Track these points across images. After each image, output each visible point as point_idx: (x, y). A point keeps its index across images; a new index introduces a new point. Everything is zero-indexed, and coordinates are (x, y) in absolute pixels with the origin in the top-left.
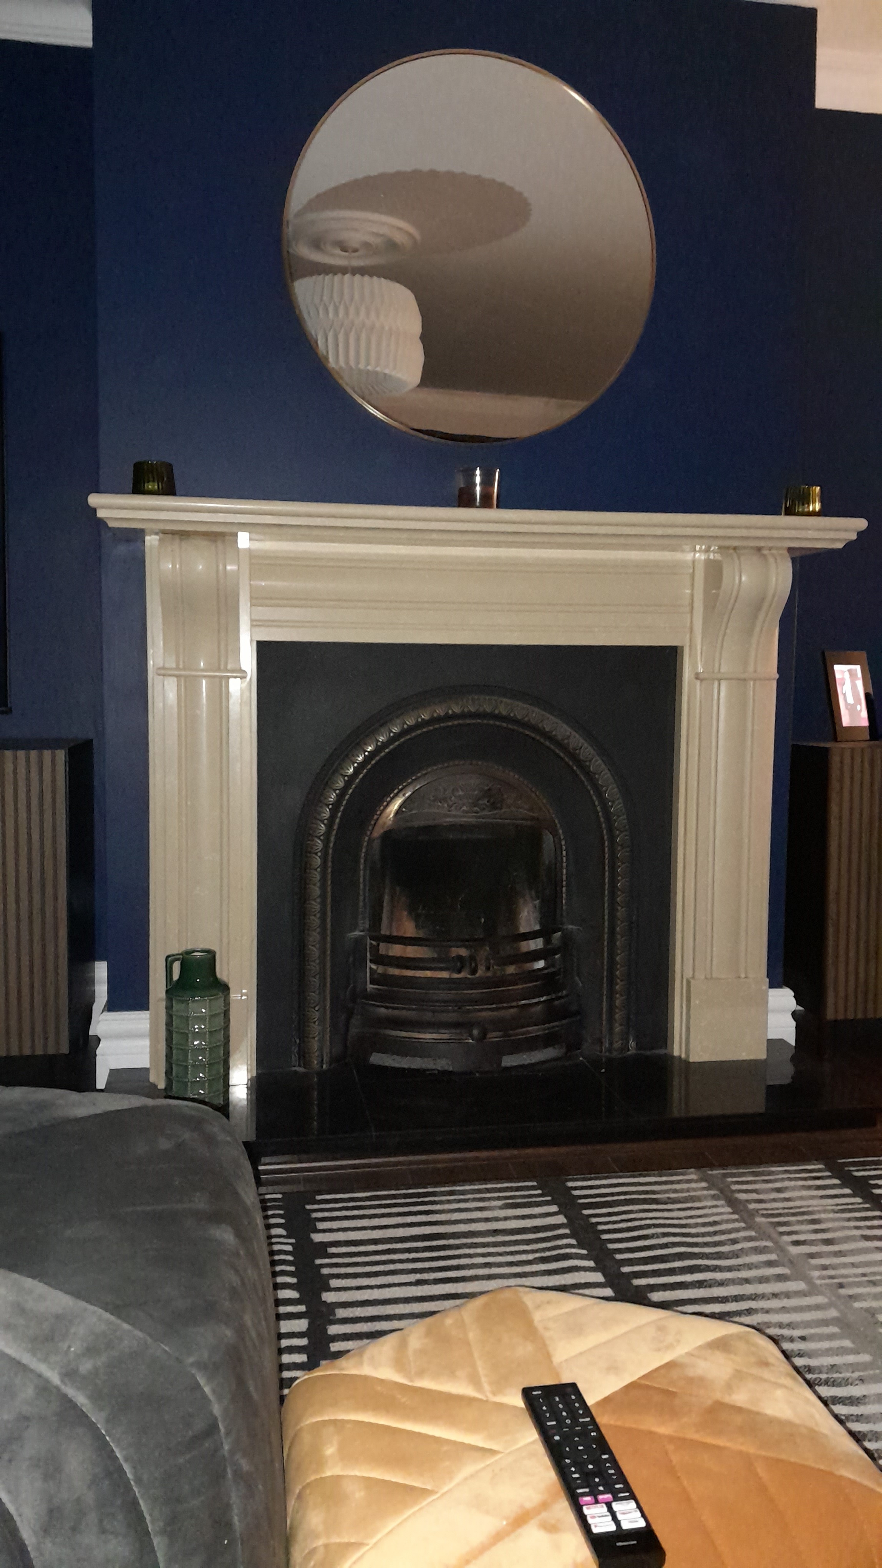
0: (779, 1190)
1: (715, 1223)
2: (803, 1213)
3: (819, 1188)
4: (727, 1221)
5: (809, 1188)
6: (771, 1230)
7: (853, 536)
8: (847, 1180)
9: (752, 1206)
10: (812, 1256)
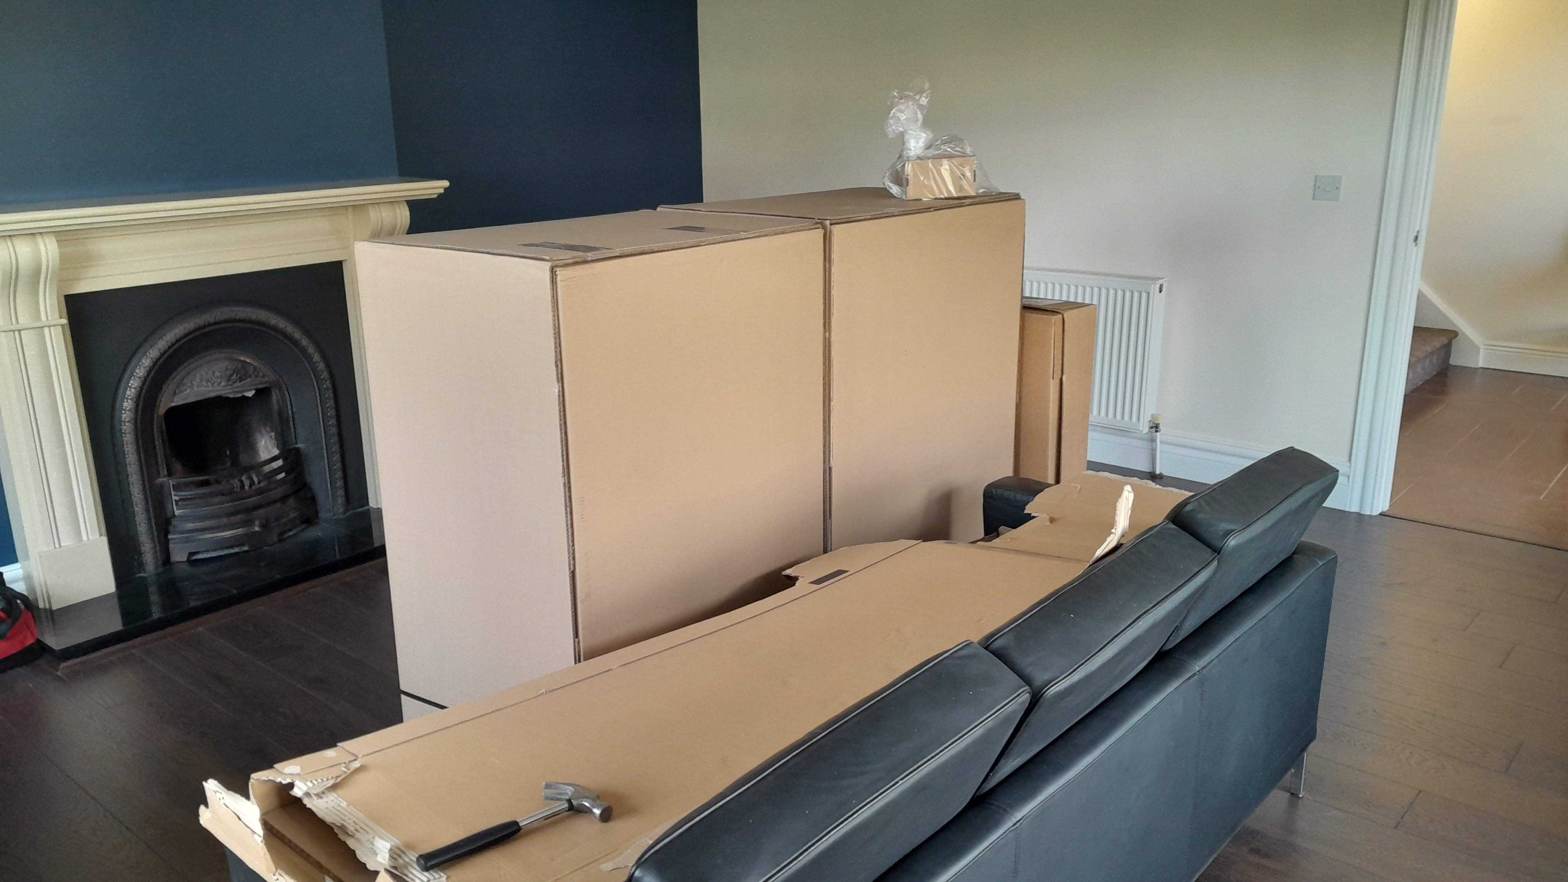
7: (442, 191)
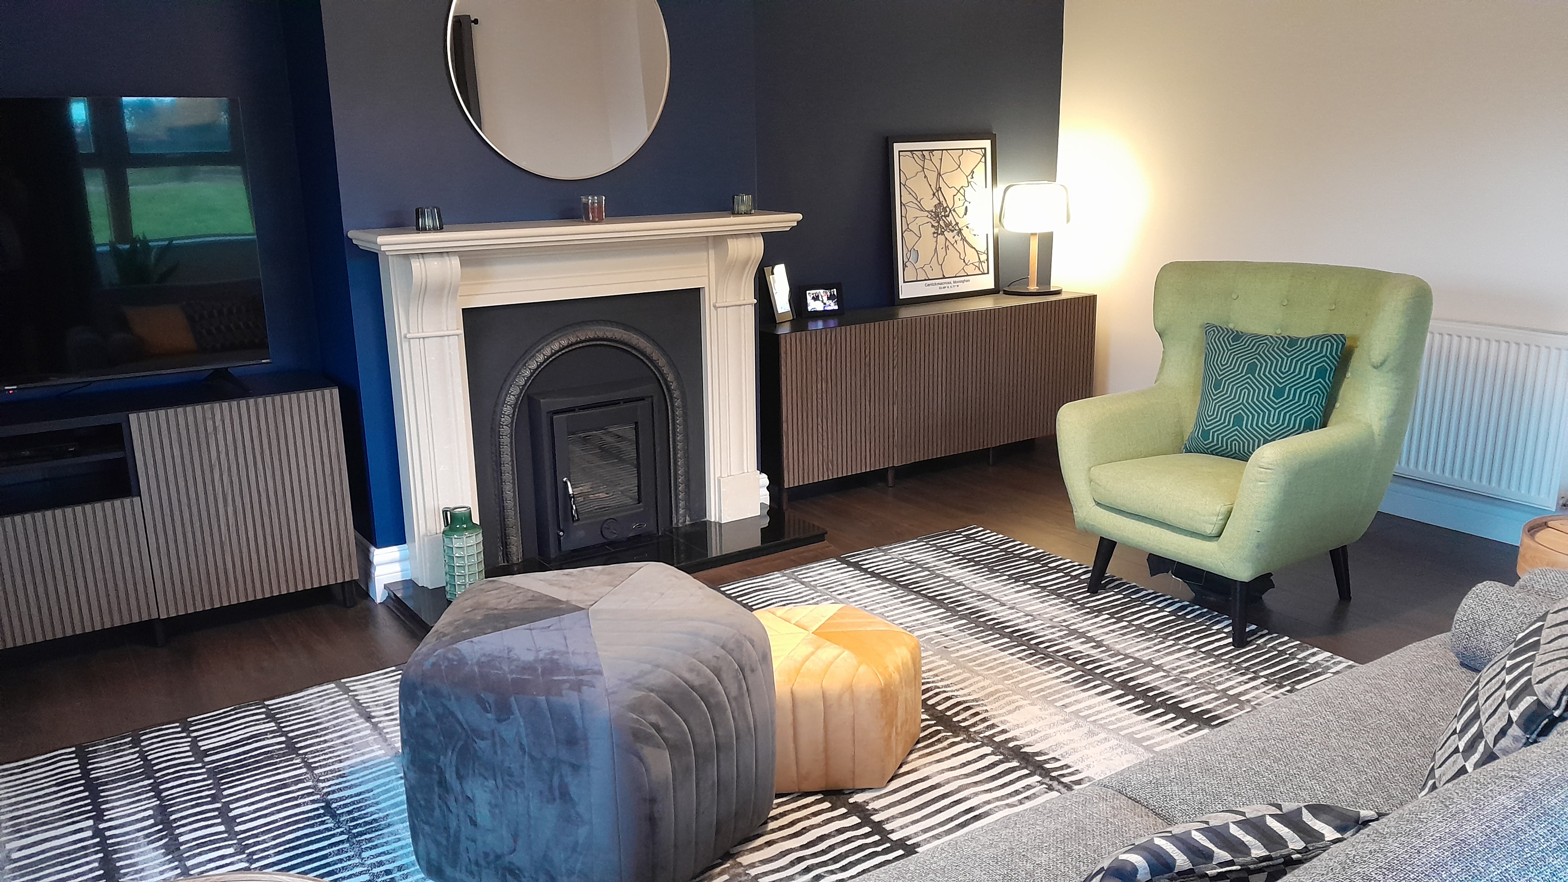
0: (821, 574)
1: (800, 593)
2: (837, 582)
3: (838, 569)
4: (806, 591)
5: (834, 570)
6: (825, 591)
8: (849, 564)
9: (813, 583)
10: (848, 598)
